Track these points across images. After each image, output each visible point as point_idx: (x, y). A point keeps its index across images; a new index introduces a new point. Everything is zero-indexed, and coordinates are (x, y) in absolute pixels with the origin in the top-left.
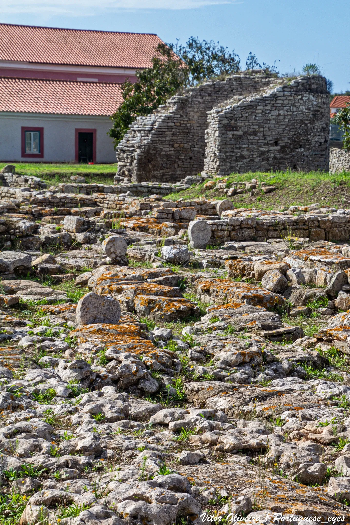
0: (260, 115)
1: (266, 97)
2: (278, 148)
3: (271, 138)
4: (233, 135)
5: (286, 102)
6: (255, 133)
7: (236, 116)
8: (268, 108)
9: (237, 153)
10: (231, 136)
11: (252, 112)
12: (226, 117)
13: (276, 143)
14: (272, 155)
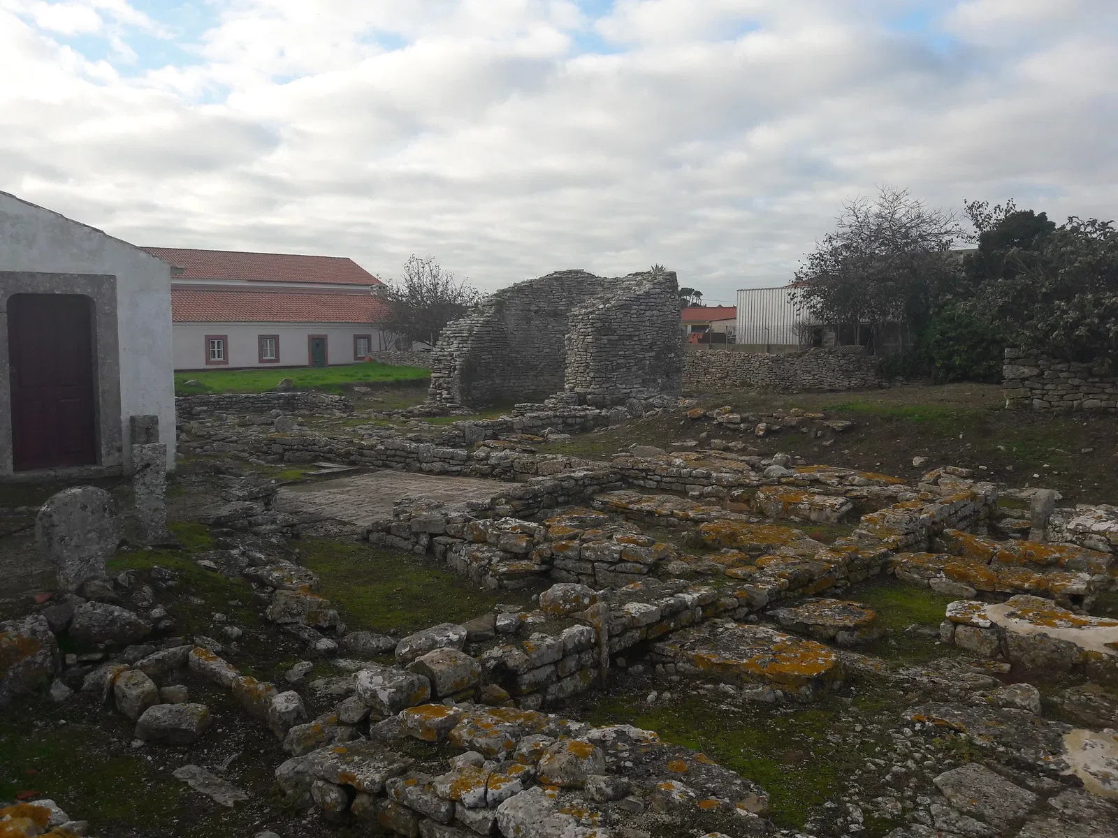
0: (635, 316)
1: (640, 295)
2: (653, 354)
3: (646, 343)
4: (609, 340)
5: (658, 300)
6: (630, 337)
7: (611, 317)
8: (642, 307)
9: (612, 361)
10: (606, 341)
11: (627, 313)
12: (599, 319)
13: (651, 348)
14: (648, 362)
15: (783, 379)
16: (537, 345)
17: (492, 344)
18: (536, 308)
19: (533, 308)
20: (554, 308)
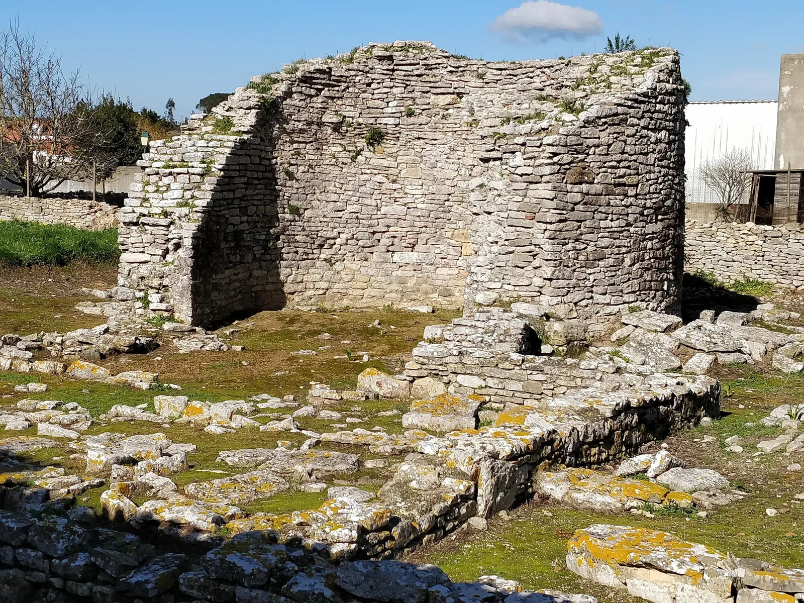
7: (590, 142)
10: (578, 197)
12: (566, 146)
15: (785, 274)
16: (334, 197)
17: (248, 193)
18: (335, 120)
19: (329, 118)
20: (372, 121)
